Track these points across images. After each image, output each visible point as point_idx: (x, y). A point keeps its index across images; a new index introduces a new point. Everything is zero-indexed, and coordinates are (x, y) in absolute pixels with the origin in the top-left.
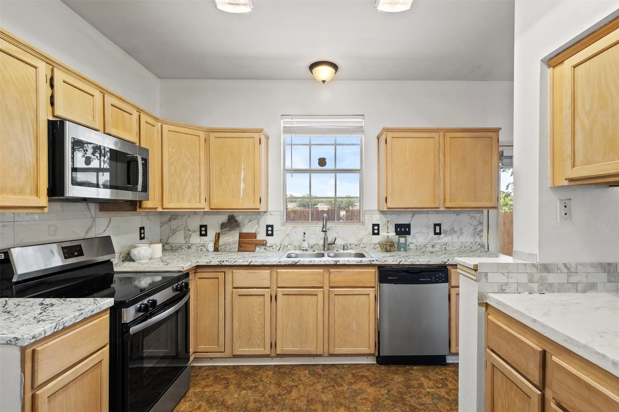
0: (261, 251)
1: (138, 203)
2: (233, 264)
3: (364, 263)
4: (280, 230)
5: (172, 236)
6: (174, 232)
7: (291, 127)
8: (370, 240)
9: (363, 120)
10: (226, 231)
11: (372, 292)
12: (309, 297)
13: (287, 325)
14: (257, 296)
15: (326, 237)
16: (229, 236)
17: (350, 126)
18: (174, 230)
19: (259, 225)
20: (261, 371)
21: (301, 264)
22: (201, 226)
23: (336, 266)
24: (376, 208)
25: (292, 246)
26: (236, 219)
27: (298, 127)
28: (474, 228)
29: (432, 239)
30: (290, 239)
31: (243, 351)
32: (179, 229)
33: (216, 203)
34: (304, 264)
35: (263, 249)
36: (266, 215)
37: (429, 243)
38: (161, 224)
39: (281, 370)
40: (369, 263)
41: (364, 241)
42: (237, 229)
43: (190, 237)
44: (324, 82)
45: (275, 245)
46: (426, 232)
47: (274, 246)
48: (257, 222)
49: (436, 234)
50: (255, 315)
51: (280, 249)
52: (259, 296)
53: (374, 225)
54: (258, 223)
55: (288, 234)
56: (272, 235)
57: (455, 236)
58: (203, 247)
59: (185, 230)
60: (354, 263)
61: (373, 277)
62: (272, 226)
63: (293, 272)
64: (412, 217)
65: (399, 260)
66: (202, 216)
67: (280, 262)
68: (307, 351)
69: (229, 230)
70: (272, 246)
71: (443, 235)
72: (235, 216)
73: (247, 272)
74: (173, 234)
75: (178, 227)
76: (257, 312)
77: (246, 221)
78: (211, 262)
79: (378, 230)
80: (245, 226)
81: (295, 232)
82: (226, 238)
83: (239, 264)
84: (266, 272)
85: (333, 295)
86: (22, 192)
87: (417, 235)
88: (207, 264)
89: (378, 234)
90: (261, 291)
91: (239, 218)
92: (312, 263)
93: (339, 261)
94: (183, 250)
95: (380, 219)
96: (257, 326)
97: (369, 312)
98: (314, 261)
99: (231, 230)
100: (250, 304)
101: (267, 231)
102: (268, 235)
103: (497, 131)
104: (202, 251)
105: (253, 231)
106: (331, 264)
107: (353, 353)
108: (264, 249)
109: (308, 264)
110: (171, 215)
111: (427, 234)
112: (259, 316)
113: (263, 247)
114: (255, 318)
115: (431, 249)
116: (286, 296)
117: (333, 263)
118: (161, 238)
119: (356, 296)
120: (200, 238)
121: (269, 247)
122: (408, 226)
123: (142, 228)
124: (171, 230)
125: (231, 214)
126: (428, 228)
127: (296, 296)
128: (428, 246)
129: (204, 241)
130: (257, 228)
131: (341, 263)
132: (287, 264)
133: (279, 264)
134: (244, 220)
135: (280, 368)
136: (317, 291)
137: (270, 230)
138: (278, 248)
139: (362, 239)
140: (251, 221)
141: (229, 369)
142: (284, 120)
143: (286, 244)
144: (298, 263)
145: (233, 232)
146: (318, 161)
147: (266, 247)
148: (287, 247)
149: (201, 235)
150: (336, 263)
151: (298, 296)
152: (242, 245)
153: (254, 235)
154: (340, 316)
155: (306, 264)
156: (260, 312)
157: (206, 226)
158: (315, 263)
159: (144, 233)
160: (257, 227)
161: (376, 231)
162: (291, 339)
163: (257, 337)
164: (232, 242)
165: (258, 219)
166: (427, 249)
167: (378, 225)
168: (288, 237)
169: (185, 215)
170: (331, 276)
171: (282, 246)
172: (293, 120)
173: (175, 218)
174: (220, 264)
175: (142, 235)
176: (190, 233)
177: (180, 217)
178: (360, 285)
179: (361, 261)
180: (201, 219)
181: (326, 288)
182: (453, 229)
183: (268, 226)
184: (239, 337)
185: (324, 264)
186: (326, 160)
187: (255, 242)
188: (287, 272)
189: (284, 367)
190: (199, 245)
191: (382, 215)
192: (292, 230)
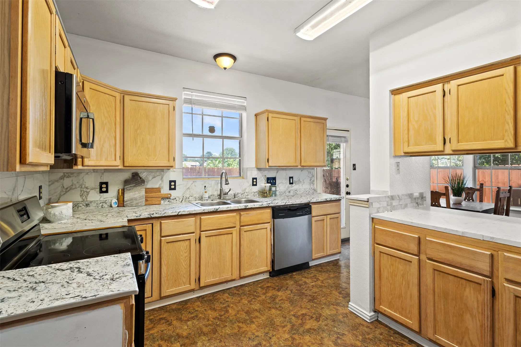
0: (166, 203)
2: (163, 216)
3: (264, 206)
4: (182, 185)
5: (64, 194)
6: (67, 190)
7: (191, 99)
8: (251, 190)
9: (245, 101)
10: (131, 187)
11: (268, 226)
12: (226, 235)
13: (209, 261)
14: (183, 241)
15: (222, 188)
16: (135, 192)
17: (236, 104)
18: (67, 188)
19: (163, 181)
20: (189, 304)
21: (221, 210)
22: (102, 184)
23: (246, 209)
24: (254, 166)
25: (192, 197)
26: (140, 176)
27: (196, 99)
28: (310, 179)
29: (288, 187)
30: (191, 192)
31: (171, 291)
32: (74, 187)
33: (130, 161)
34: (223, 210)
35: (167, 202)
36: (169, 172)
37: (287, 190)
38: (50, 183)
39: (206, 299)
40: (267, 205)
41: (247, 191)
42: (143, 185)
43: (88, 195)
44: (225, 68)
45: (178, 197)
46: (285, 182)
47: (177, 199)
48: (161, 178)
49: (290, 183)
50: (181, 257)
51: (182, 200)
52: (185, 241)
53: (253, 179)
54: (161, 179)
55: (189, 188)
56: (175, 189)
57: (301, 185)
58: (104, 204)
59: (82, 187)
60: (258, 206)
61: (269, 215)
62: (175, 182)
63: (214, 217)
64: (277, 172)
65: (285, 202)
66: (103, 174)
68: (225, 278)
69: (134, 186)
70: (176, 198)
71: (294, 184)
72: (139, 173)
74: (66, 192)
75: (72, 185)
76: (183, 255)
77: (150, 178)
78: (140, 215)
79: (256, 182)
80: (149, 182)
81: (195, 186)
82: (131, 193)
84: (191, 220)
85: (244, 232)
87: (280, 185)
88: (137, 218)
89: (256, 185)
90: (187, 236)
91: (143, 175)
92: (229, 209)
93: (248, 206)
94: (80, 208)
95: (257, 174)
96: (183, 266)
97: (267, 240)
98: (230, 207)
99: (137, 185)
100: (177, 249)
101: (170, 185)
102: (171, 189)
103: (325, 119)
104: (103, 207)
105: (157, 186)
106: (242, 208)
107: (257, 272)
108: (168, 201)
109: (226, 210)
110: (64, 173)
111: (285, 184)
112: (185, 258)
113: (167, 200)
114: (182, 260)
115: (287, 194)
116: (208, 238)
117: (244, 207)
118: (50, 197)
119: (258, 230)
120: (100, 195)
121: (173, 199)
122: (274, 179)
123: (41, 187)
124: (64, 188)
126: (286, 180)
127: (215, 236)
128: (286, 192)
129: (104, 197)
130: (161, 184)
131: (249, 207)
132: (210, 211)
133: (203, 212)
134: (148, 177)
135: (203, 298)
136: (232, 230)
137: (173, 185)
138: (181, 200)
139: (245, 189)
140: (155, 177)
141: (157, 311)
142: (185, 92)
143: (188, 196)
144: (219, 210)
145: (138, 188)
146: (209, 128)
147: (170, 200)
148: (189, 198)
149: (101, 192)
150: (246, 207)
151: (217, 237)
152: (148, 199)
153: (158, 190)
154: (248, 247)
155: (224, 210)
156: (187, 254)
157: (106, 184)
158: (231, 209)
159: (42, 192)
160: (160, 182)
161: (255, 183)
162: (212, 272)
163: (184, 276)
164: (138, 197)
165: (162, 175)
167: (256, 179)
168: (189, 191)
169: (82, 173)
170: (242, 217)
171: (185, 198)
172: (193, 93)
173: (68, 175)
174: (150, 217)
175: (41, 195)
176: (88, 190)
177: (75, 175)
178: (261, 222)
179: (262, 204)
180: (101, 176)
181: (238, 227)
182: (299, 180)
183: (171, 182)
184: (167, 280)
185: (238, 208)
186: (215, 128)
187: (161, 196)
188: (208, 218)
189: (206, 297)
190: (99, 202)
191: (258, 171)
192: (192, 184)
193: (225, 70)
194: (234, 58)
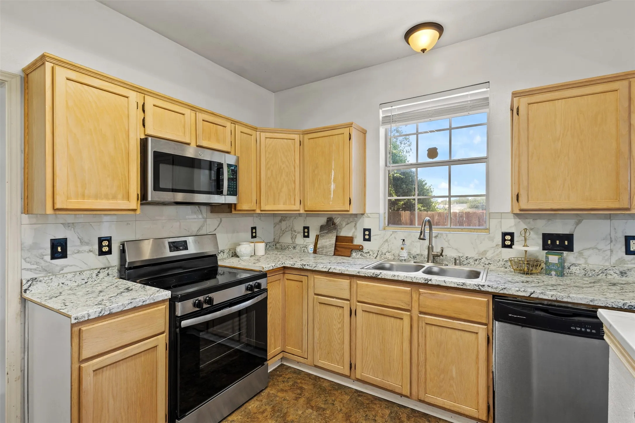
0: (358, 256)
1: (233, 206)
2: (314, 269)
3: (468, 288)
4: (378, 235)
5: (282, 235)
6: (284, 232)
7: (390, 116)
8: (497, 255)
9: (489, 89)
10: (324, 233)
11: (482, 330)
12: (392, 319)
13: (367, 348)
14: (336, 307)
15: (430, 246)
16: (327, 239)
17: (468, 101)
18: (283, 231)
19: (356, 229)
21: (383, 277)
22: (305, 228)
23: (426, 285)
24: (509, 210)
25: (390, 254)
26: (334, 221)
29: (621, 261)
30: (389, 245)
32: (287, 230)
33: (309, 204)
34: (386, 278)
35: (359, 255)
36: (363, 218)
37: (614, 268)
38: (275, 225)
39: (360, 399)
40: (477, 288)
41: (489, 255)
42: (334, 232)
43: (296, 238)
44: (423, 51)
45: (372, 251)
46: (608, 247)
47: (371, 253)
48: (354, 224)
49: (629, 253)
50: (334, 327)
51: (377, 256)
52: (339, 308)
53: (504, 234)
54: (355, 226)
55: (387, 240)
56: (369, 240)
58: (305, 249)
59: (292, 230)
60: (452, 285)
61: (485, 309)
62: (369, 230)
63: (374, 286)
64: (577, 224)
65: (530, 290)
66: (305, 218)
67: (359, 272)
68: (390, 385)
69: (327, 233)
70: (369, 252)
72: (333, 218)
73: (327, 279)
74: (283, 233)
75: (286, 228)
76: (336, 325)
77: (344, 224)
78: (294, 264)
79: (512, 240)
80: (343, 229)
81: (395, 238)
82: (323, 241)
83: (319, 270)
84: (346, 282)
85: (424, 324)
86: (114, 197)
87: (586, 253)
88: (291, 266)
89: (510, 246)
90: (340, 302)
91: (337, 221)
92: (396, 278)
93: (430, 280)
94: (290, 250)
95: (515, 225)
96: (337, 340)
97: (477, 357)
98: (398, 276)
99: (329, 232)
100: (330, 314)
101: (364, 235)
102: (365, 240)
104: (304, 252)
105: (350, 235)
106: (420, 282)
108: (361, 255)
109: (391, 278)
110: (282, 217)
111: (609, 252)
112: (339, 330)
113: (360, 253)
114: (335, 332)
115: (617, 278)
116: (366, 313)
117: (423, 281)
118: (275, 237)
119: (457, 332)
120: (304, 240)
121: (366, 253)
122: (570, 237)
123: (254, 228)
124: (282, 230)
125: (329, 216)
126: (611, 242)
127: (377, 315)
128: (611, 272)
129: (307, 242)
130: (354, 232)
131: (434, 282)
132: (367, 275)
133: (358, 274)
134: (342, 223)
135: (359, 395)
136: (403, 314)
137: (367, 235)
138: (375, 255)
139: (485, 252)
140: (349, 224)
142: (383, 109)
143: (384, 251)
144: (379, 277)
145: (330, 235)
146: (427, 152)
147: (363, 253)
148: (385, 254)
149: (305, 236)
150: (426, 282)
151: (379, 316)
152: (338, 249)
153: (351, 239)
154: (434, 353)
155: (388, 278)
156: (340, 326)
157: (308, 228)
158: (400, 279)
159: (256, 233)
160: (354, 230)
161: (508, 243)
162: (372, 366)
163: (337, 353)
164: (328, 245)
165: (355, 222)
166: (609, 277)
167: (512, 235)
168: (386, 244)
169: (292, 217)
170: (421, 298)
171: (380, 253)
172: (393, 107)
173: (284, 219)
174: (302, 268)
175: (254, 234)
176: (296, 234)
177: (288, 218)
178: (463, 317)
179: (464, 284)
180: (304, 221)
181: (415, 312)
183: (365, 230)
184: (320, 347)
185: (411, 281)
186: (438, 150)
187: (351, 247)
188: (367, 285)
189: (364, 396)
190: (302, 246)
191: (518, 220)
192: (391, 235)
193: (423, 52)
194: (439, 27)
